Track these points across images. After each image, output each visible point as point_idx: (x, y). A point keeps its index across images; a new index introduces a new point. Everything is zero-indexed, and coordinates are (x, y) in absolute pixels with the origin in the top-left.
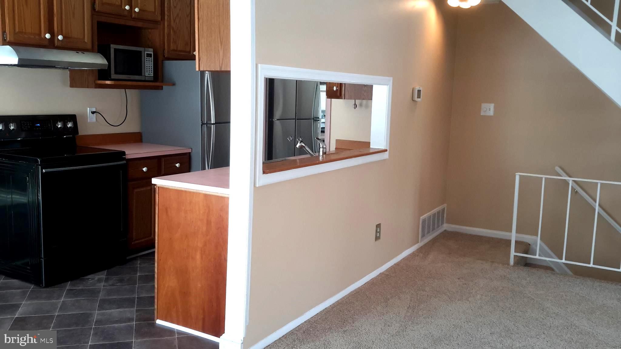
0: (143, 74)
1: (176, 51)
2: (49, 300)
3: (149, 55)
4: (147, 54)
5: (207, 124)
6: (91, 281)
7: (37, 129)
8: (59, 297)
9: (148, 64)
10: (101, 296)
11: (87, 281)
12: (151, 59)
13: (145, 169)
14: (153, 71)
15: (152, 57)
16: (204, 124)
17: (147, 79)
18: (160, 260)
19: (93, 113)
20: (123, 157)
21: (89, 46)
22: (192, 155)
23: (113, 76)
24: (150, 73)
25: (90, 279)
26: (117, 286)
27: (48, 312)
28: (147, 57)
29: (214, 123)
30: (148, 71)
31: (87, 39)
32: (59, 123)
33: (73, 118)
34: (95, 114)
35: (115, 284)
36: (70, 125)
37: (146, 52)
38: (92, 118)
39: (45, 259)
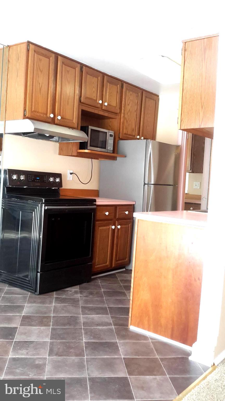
0: (107, 148)
1: (127, 134)
2: (44, 304)
3: (111, 136)
4: (110, 134)
5: (148, 184)
6: (70, 293)
7: (38, 181)
8: (51, 302)
9: (110, 141)
10: (81, 303)
11: (67, 292)
12: (112, 138)
13: (107, 213)
14: (112, 147)
15: (112, 137)
16: (146, 184)
17: (109, 151)
18: (136, 277)
19: (71, 174)
20: (94, 203)
21: (76, 126)
22: (136, 206)
23: (89, 147)
24: (111, 148)
25: (69, 291)
26: (90, 297)
27: (45, 313)
28: (110, 136)
29: (153, 183)
30: (110, 146)
31: (75, 121)
32: (51, 178)
33: (59, 175)
34: (72, 175)
35: (89, 296)
36: (58, 180)
37: (110, 133)
38: (70, 177)
39: (41, 273)
